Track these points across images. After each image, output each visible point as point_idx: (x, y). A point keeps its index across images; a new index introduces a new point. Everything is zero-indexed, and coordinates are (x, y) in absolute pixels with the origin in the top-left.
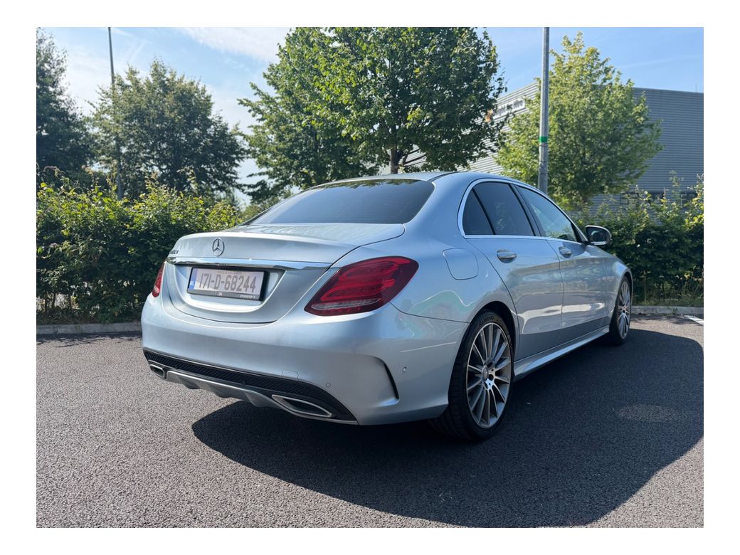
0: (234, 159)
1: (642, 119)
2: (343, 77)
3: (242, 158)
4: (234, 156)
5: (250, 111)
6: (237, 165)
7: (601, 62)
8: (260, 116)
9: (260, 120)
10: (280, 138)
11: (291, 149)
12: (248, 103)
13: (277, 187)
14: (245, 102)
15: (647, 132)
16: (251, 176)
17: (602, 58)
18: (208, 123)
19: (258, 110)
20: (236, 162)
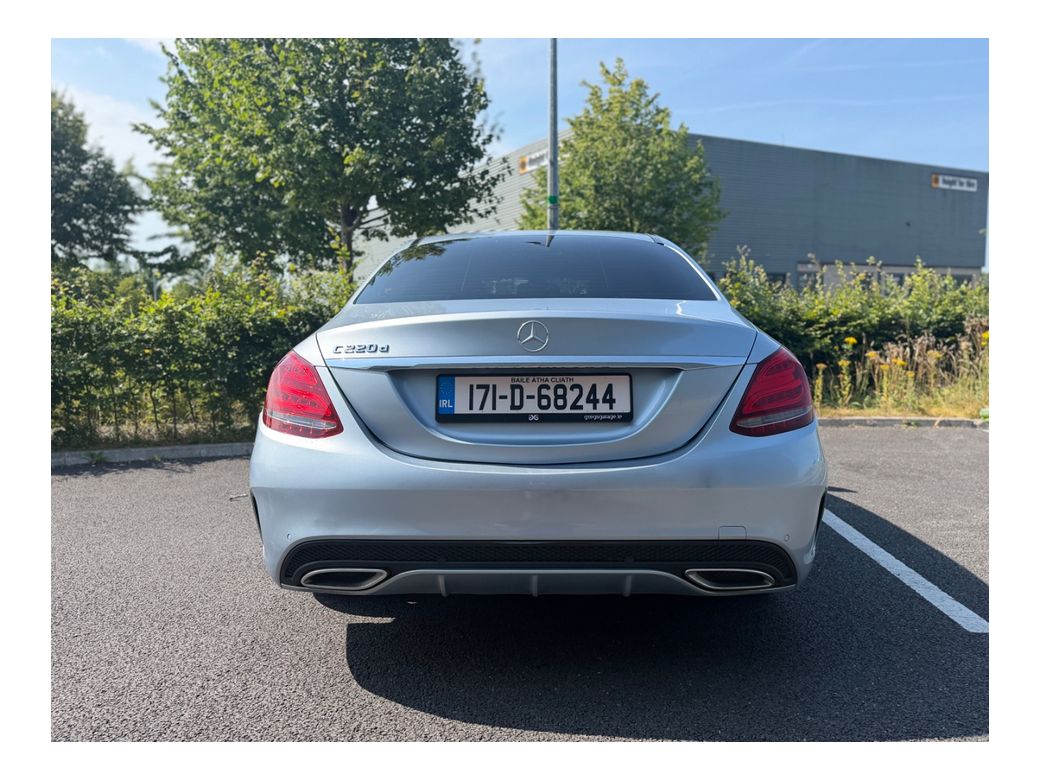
0: (126, 213)
1: (698, 176)
2: (250, 97)
3: (140, 211)
4: (127, 208)
5: (151, 141)
6: (132, 222)
7: (650, 98)
8: (167, 150)
9: (167, 155)
10: (200, 183)
11: (218, 198)
12: (148, 130)
13: (195, 255)
14: (143, 128)
16: (154, 238)
17: (650, 93)
18: (83, 157)
19: (162, 141)
20: (131, 216)
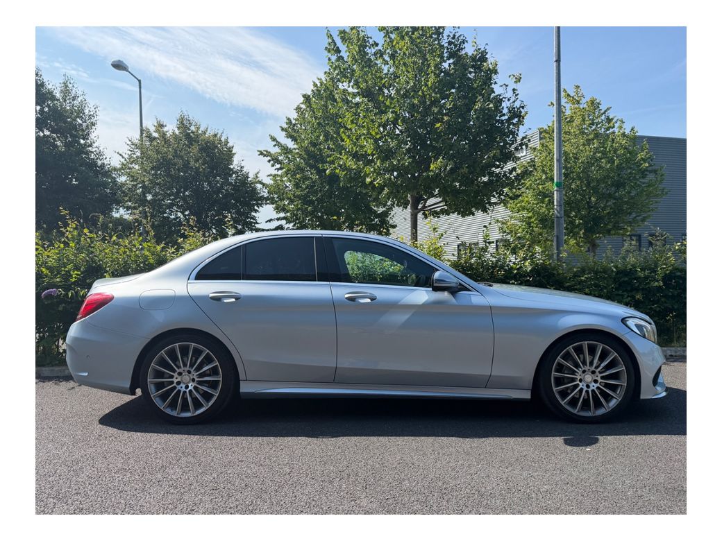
0: (254, 205)
1: (647, 165)
2: (368, 129)
3: (261, 205)
4: (254, 202)
5: (269, 161)
6: (256, 211)
7: (602, 112)
8: (278, 166)
9: (278, 169)
10: (297, 186)
11: (307, 195)
12: (268, 154)
14: (265, 153)
15: (651, 177)
17: (603, 107)
18: (230, 172)
19: (277, 161)
20: (256, 208)
